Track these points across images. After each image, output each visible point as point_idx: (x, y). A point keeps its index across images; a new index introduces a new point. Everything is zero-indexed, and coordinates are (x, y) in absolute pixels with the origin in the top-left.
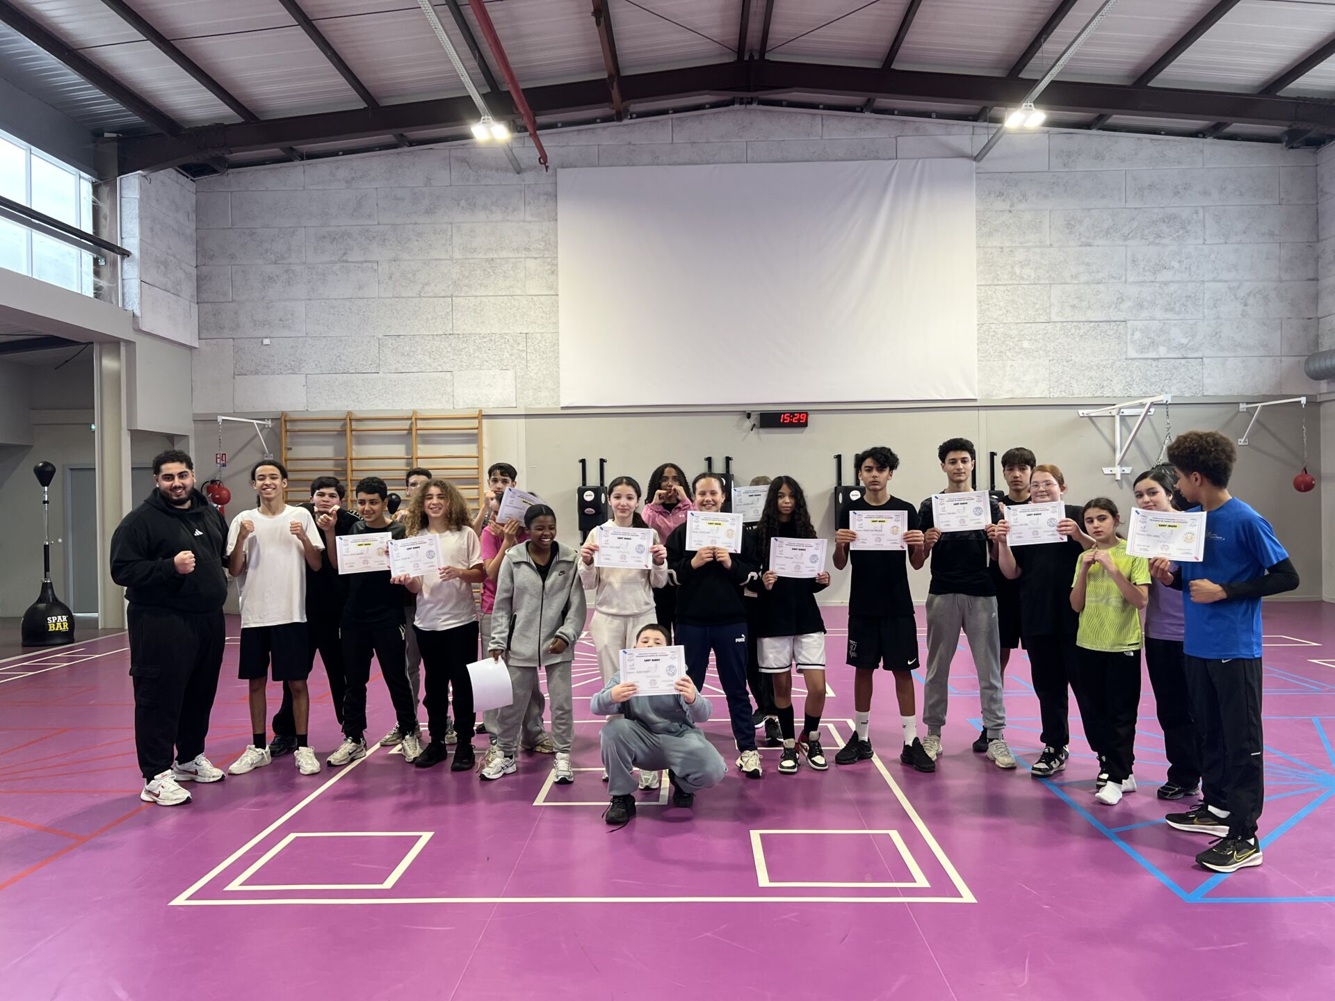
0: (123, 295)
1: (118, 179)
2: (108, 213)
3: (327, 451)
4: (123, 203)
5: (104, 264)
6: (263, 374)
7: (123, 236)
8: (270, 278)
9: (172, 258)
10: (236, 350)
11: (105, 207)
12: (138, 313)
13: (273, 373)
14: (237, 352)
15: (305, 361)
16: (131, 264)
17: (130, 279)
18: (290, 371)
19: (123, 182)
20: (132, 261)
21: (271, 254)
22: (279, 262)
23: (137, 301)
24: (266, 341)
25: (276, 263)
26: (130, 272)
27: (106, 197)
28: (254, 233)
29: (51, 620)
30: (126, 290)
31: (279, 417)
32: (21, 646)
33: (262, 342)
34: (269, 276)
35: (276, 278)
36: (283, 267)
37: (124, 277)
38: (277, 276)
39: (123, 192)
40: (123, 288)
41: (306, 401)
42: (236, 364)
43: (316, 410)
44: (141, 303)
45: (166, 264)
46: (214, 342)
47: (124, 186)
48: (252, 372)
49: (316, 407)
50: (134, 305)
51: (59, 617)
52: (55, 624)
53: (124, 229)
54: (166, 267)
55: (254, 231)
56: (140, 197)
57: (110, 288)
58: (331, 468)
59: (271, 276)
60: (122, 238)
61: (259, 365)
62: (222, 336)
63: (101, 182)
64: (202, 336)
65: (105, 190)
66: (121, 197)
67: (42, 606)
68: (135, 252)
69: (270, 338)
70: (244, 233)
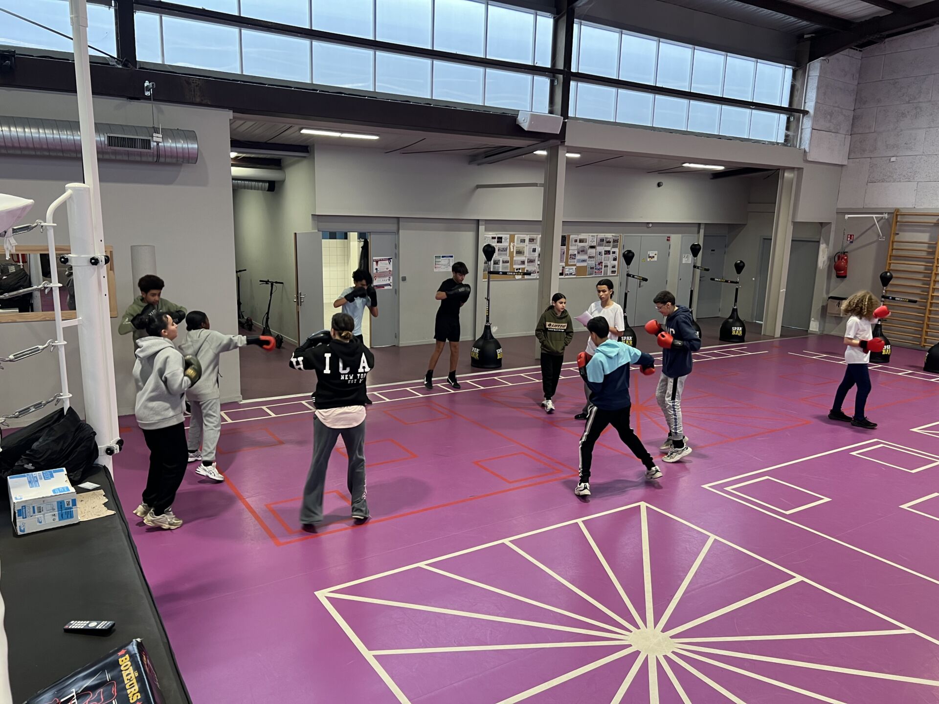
0: (801, 138)
1: (808, 65)
2: (800, 87)
3: (924, 237)
4: (809, 80)
5: (793, 120)
6: (887, 182)
7: (806, 101)
8: (903, 114)
9: (837, 109)
10: (871, 166)
11: (798, 85)
12: (807, 150)
13: (894, 182)
14: (872, 167)
15: (918, 172)
16: (808, 119)
17: (806, 128)
18: (907, 180)
19: (811, 66)
20: (809, 117)
21: (906, 96)
22: (910, 102)
23: (808, 142)
24: (893, 159)
25: (908, 102)
26: (807, 124)
27: (800, 77)
28: (896, 83)
29: (734, 329)
30: (803, 136)
31: (892, 212)
32: (718, 340)
33: (890, 160)
34: (902, 113)
35: (907, 113)
36: (913, 105)
37: (803, 127)
38: (908, 112)
39: (810, 72)
40: (801, 133)
41: (914, 201)
42: (870, 175)
43: (922, 207)
44: (810, 144)
45: (831, 114)
46: (858, 160)
47: (811, 69)
48: (880, 180)
49: (921, 205)
50: (806, 146)
51: (738, 328)
52: (736, 331)
53: (807, 97)
54: (831, 116)
55: (896, 81)
56: (820, 74)
57: (794, 136)
58: (925, 249)
59: (904, 112)
60: (805, 103)
61: (885, 176)
62: (863, 156)
63: (797, 68)
64: (850, 157)
65: (800, 72)
66: (808, 76)
67: (731, 320)
68: (812, 111)
69: (896, 156)
70: (890, 83)
